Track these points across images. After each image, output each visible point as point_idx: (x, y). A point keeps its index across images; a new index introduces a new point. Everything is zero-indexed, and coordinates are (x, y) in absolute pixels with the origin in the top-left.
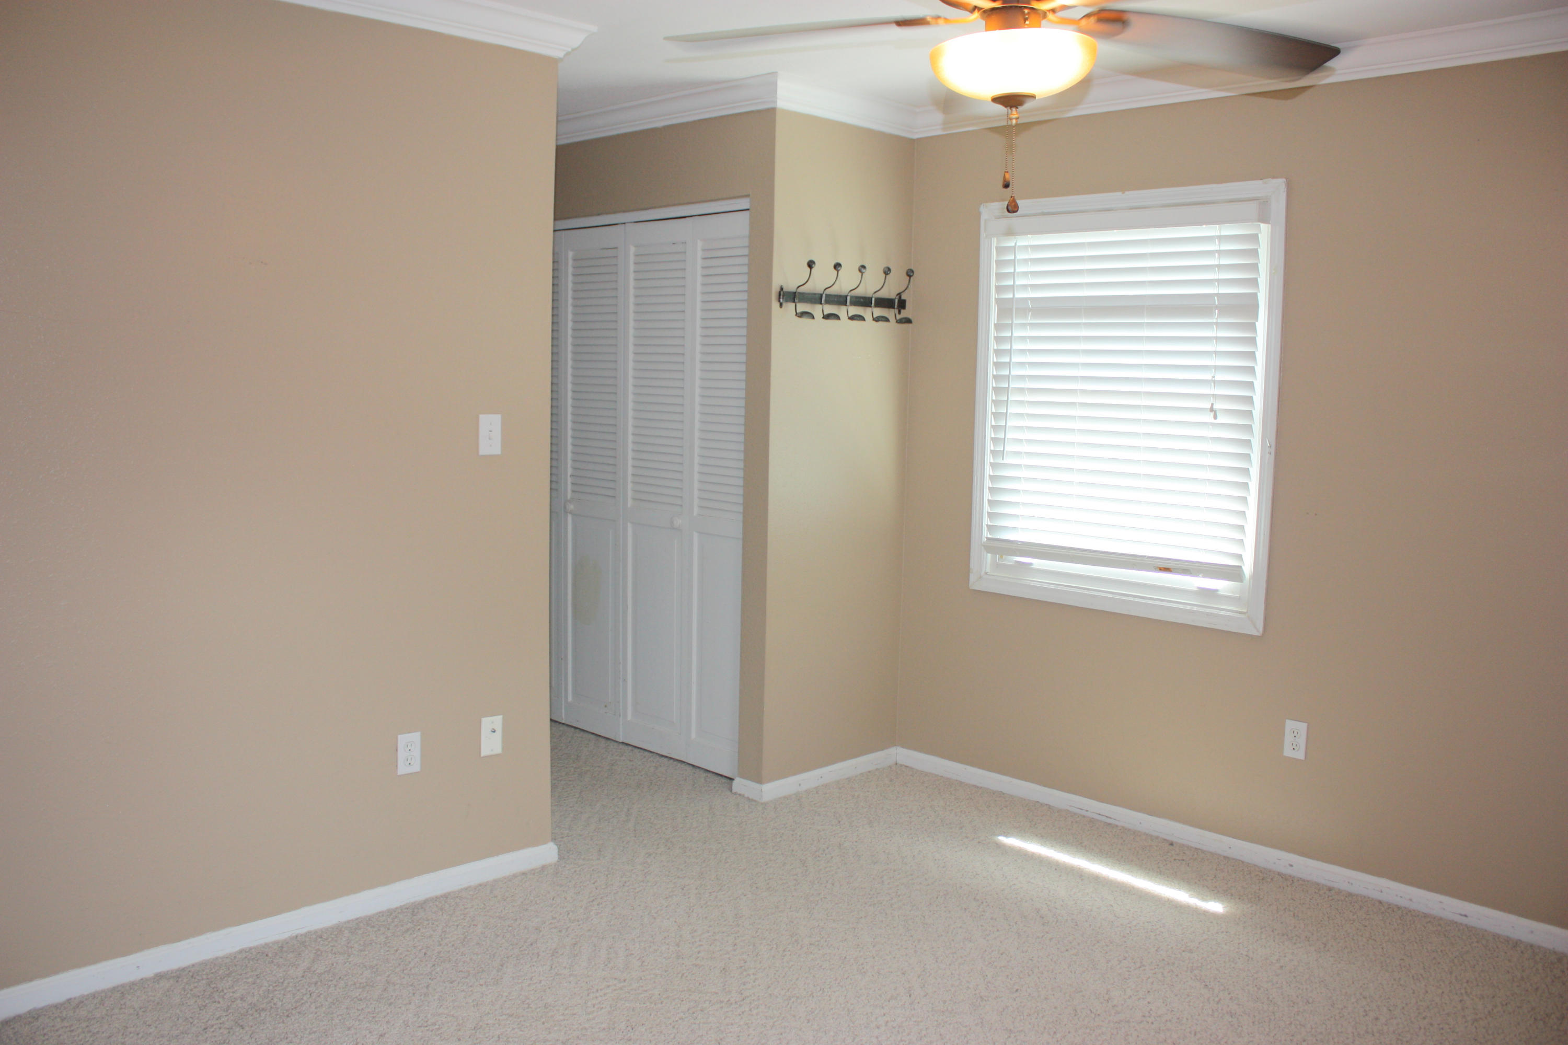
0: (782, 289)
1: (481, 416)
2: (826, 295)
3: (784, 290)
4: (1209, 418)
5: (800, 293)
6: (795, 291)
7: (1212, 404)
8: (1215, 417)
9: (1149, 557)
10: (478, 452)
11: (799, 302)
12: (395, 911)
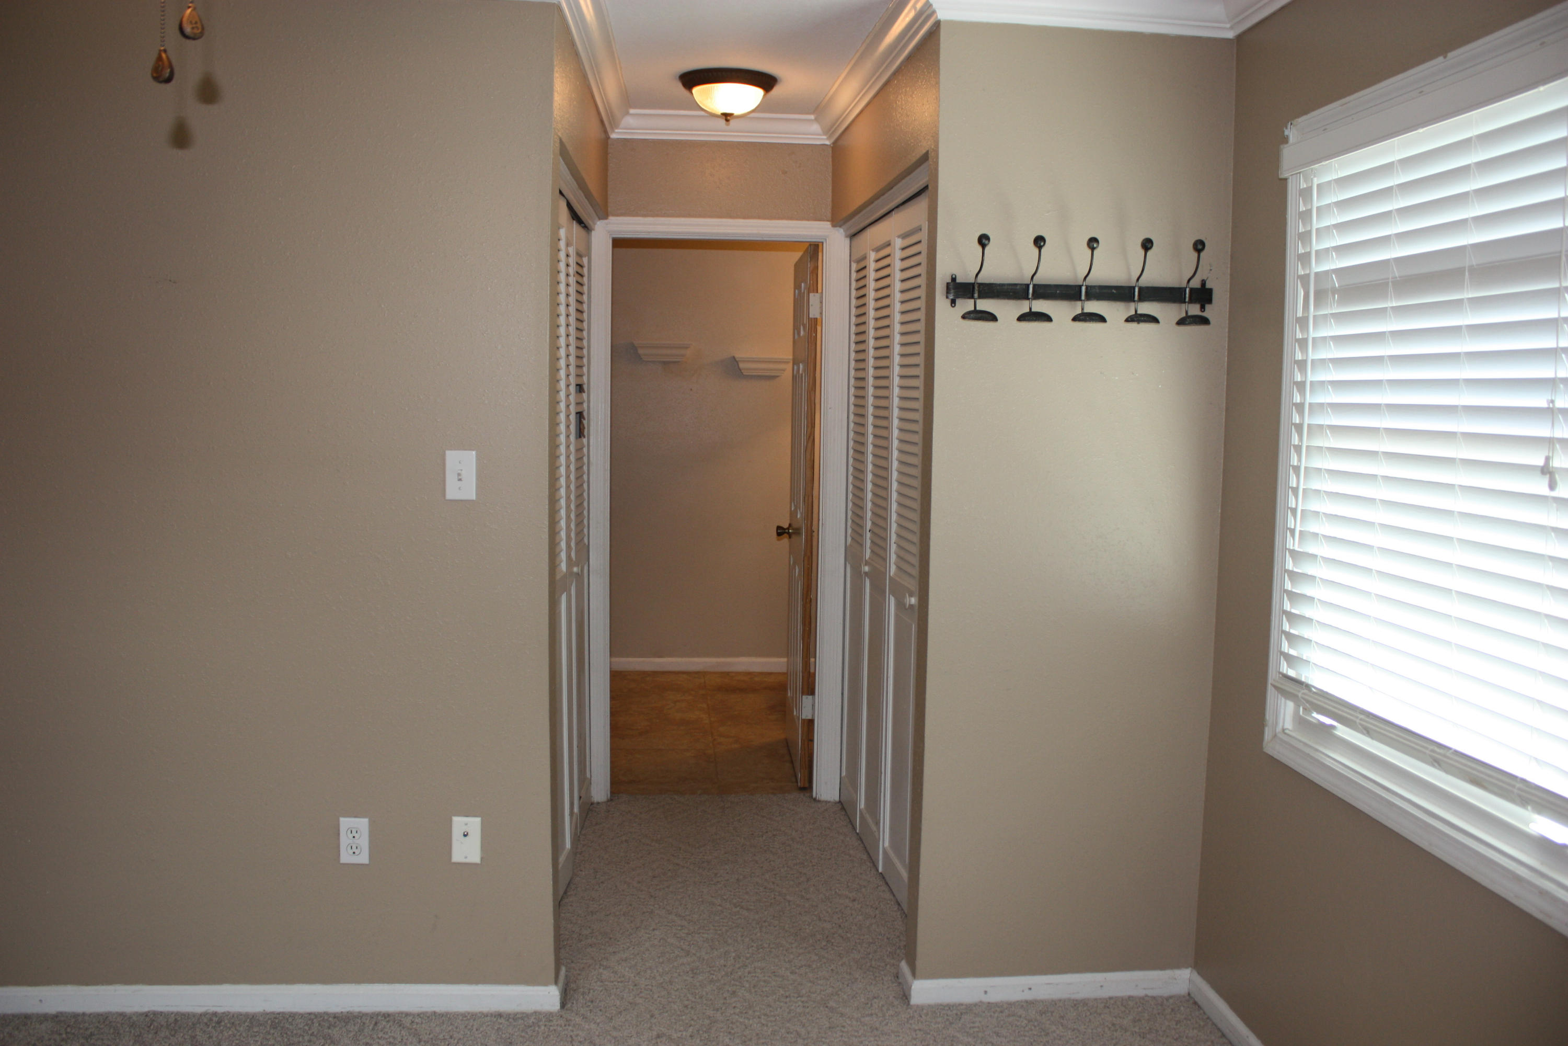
0: (954, 279)
1: (448, 453)
2: (1034, 286)
3: (958, 281)
4: (1540, 487)
5: (980, 285)
6: (974, 282)
7: (1547, 459)
8: (1552, 486)
9: (1456, 752)
10: (444, 495)
11: (980, 297)
12: (321, 1017)
